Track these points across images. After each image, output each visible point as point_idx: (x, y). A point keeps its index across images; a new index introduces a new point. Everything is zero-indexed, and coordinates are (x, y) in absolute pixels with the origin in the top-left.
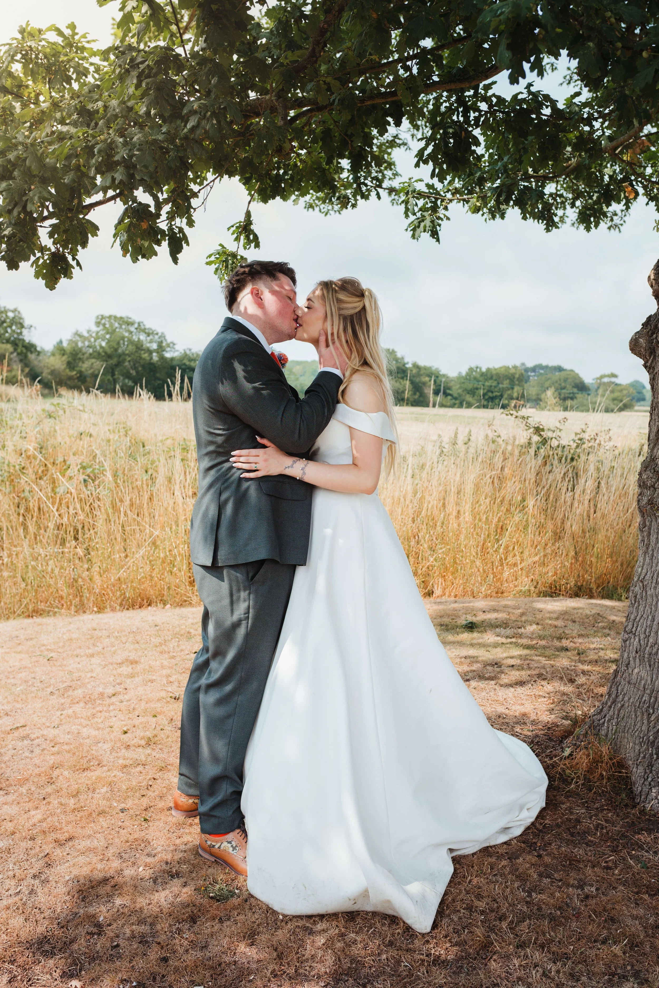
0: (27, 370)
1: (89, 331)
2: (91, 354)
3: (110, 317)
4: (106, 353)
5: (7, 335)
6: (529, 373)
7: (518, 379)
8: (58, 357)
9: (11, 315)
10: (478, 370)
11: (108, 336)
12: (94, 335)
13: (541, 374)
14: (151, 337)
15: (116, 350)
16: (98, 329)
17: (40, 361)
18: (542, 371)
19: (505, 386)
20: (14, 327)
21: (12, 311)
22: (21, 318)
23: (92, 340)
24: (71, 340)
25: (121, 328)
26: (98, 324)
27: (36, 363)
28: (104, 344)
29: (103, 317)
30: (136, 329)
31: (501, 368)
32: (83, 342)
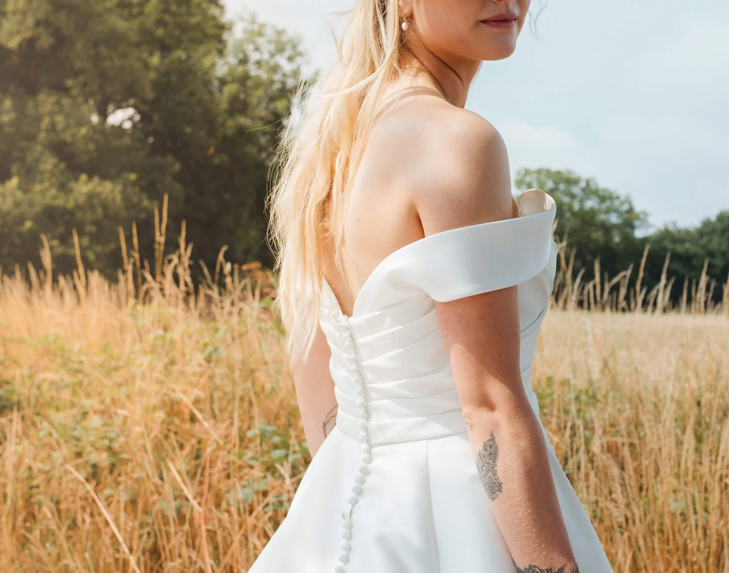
3: (539, 172)
14: (608, 203)
29: (527, 172)
30: (583, 190)
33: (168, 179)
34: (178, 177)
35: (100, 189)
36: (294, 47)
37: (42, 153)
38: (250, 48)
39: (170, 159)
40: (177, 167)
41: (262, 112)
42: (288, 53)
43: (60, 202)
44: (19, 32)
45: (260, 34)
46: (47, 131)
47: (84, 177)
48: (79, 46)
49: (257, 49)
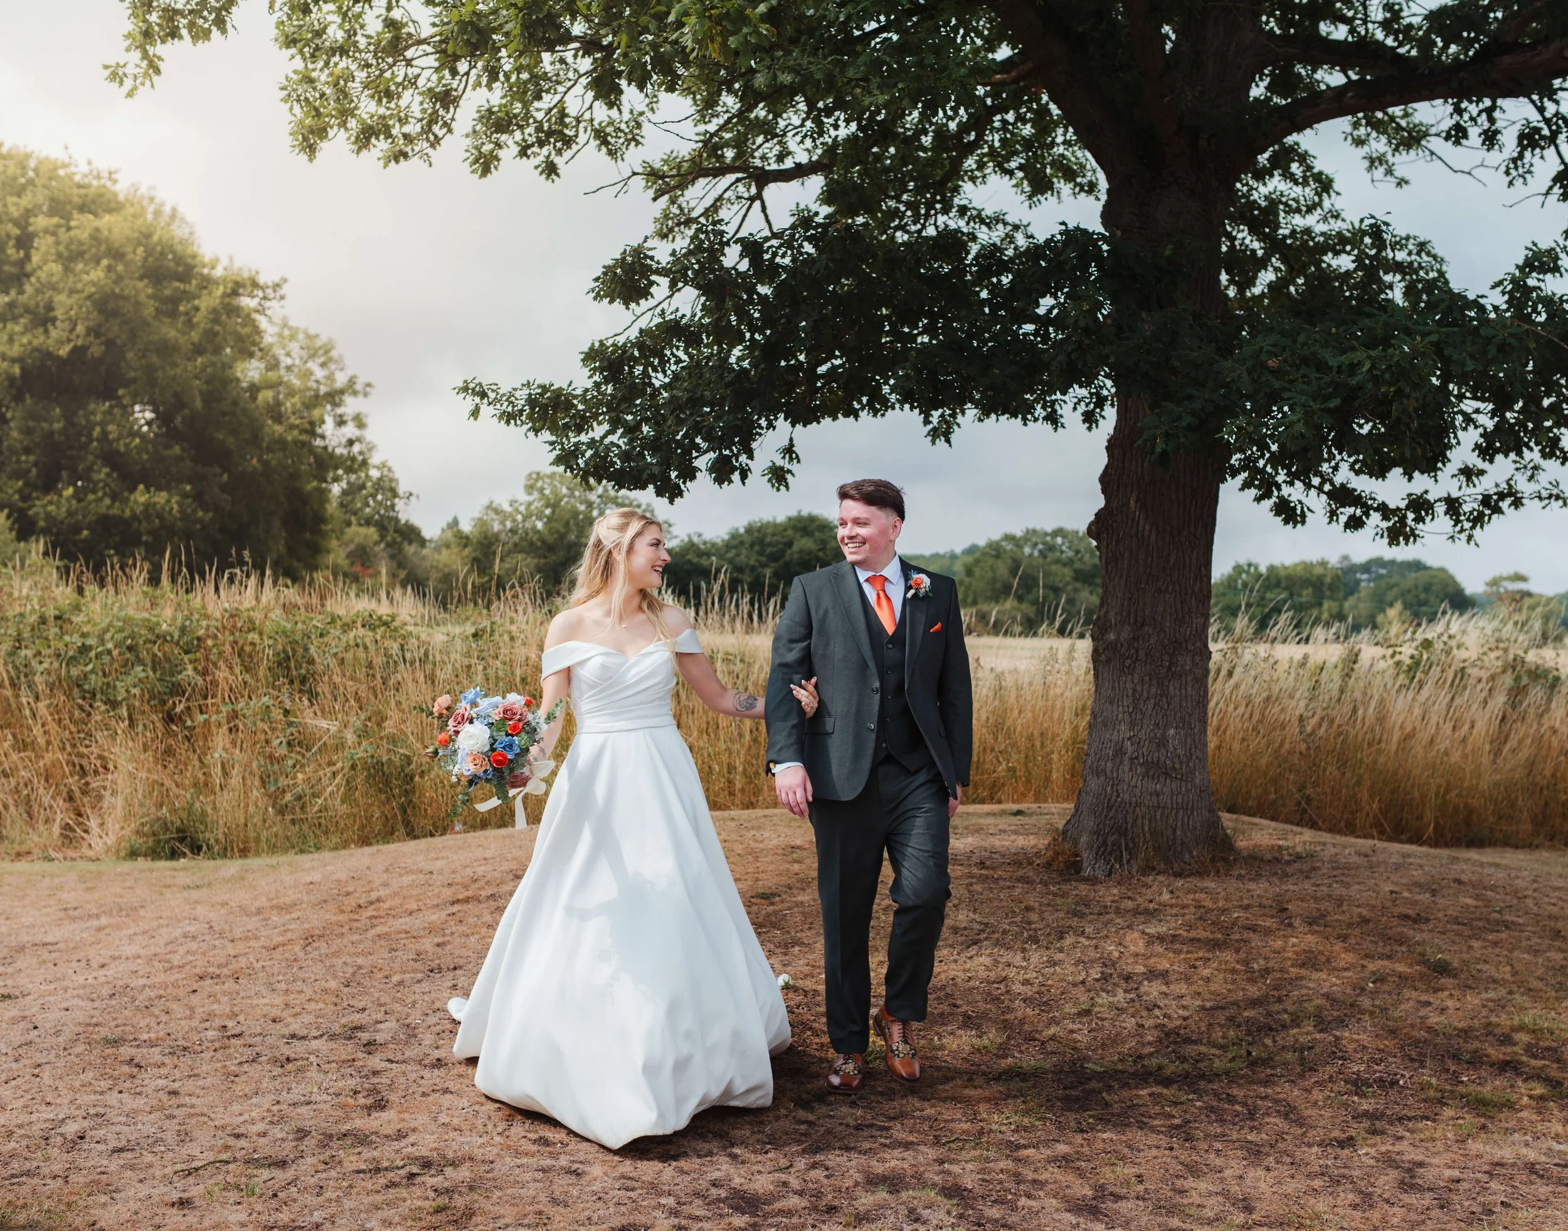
0: (402, 574)
1: (512, 503)
2: (515, 545)
3: (552, 476)
4: (543, 541)
5: (368, 510)
6: (1358, 575)
7: (1331, 587)
8: (455, 550)
9: (374, 473)
10: (1252, 569)
11: (548, 511)
12: (522, 508)
13: (1381, 576)
15: (562, 537)
16: (531, 498)
17: (424, 558)
18: (1383, 571)
19: (1304, 599)
20: (379, 497)
21: (378, 468)
22: (391, 480)
23: (519, 518)
24: (480, 519)
25: (572, 495)
26: (530, 488)
27: (415, 560)
28: (540, 525)
29: (539, 476)
30: (600, 497)
31: (1297, 565)
32: (502, 523)
33: (217, 490)
34: (224, 488)
35: (156, 499)
36: (327, 352)
37: (93, 463)
38: (279, 352)
39: (218, 470)
40: (225, 477)
41: (295, 420)
42: (322, 359)
43: (115, 511)
44: (69, 340)
45: (292, 337)
46: (98, 440)
47: (141, 487)
48: (130, 355)
49: (288, 354)
